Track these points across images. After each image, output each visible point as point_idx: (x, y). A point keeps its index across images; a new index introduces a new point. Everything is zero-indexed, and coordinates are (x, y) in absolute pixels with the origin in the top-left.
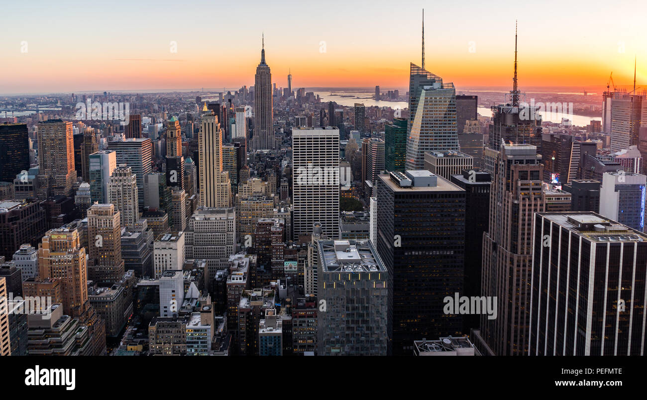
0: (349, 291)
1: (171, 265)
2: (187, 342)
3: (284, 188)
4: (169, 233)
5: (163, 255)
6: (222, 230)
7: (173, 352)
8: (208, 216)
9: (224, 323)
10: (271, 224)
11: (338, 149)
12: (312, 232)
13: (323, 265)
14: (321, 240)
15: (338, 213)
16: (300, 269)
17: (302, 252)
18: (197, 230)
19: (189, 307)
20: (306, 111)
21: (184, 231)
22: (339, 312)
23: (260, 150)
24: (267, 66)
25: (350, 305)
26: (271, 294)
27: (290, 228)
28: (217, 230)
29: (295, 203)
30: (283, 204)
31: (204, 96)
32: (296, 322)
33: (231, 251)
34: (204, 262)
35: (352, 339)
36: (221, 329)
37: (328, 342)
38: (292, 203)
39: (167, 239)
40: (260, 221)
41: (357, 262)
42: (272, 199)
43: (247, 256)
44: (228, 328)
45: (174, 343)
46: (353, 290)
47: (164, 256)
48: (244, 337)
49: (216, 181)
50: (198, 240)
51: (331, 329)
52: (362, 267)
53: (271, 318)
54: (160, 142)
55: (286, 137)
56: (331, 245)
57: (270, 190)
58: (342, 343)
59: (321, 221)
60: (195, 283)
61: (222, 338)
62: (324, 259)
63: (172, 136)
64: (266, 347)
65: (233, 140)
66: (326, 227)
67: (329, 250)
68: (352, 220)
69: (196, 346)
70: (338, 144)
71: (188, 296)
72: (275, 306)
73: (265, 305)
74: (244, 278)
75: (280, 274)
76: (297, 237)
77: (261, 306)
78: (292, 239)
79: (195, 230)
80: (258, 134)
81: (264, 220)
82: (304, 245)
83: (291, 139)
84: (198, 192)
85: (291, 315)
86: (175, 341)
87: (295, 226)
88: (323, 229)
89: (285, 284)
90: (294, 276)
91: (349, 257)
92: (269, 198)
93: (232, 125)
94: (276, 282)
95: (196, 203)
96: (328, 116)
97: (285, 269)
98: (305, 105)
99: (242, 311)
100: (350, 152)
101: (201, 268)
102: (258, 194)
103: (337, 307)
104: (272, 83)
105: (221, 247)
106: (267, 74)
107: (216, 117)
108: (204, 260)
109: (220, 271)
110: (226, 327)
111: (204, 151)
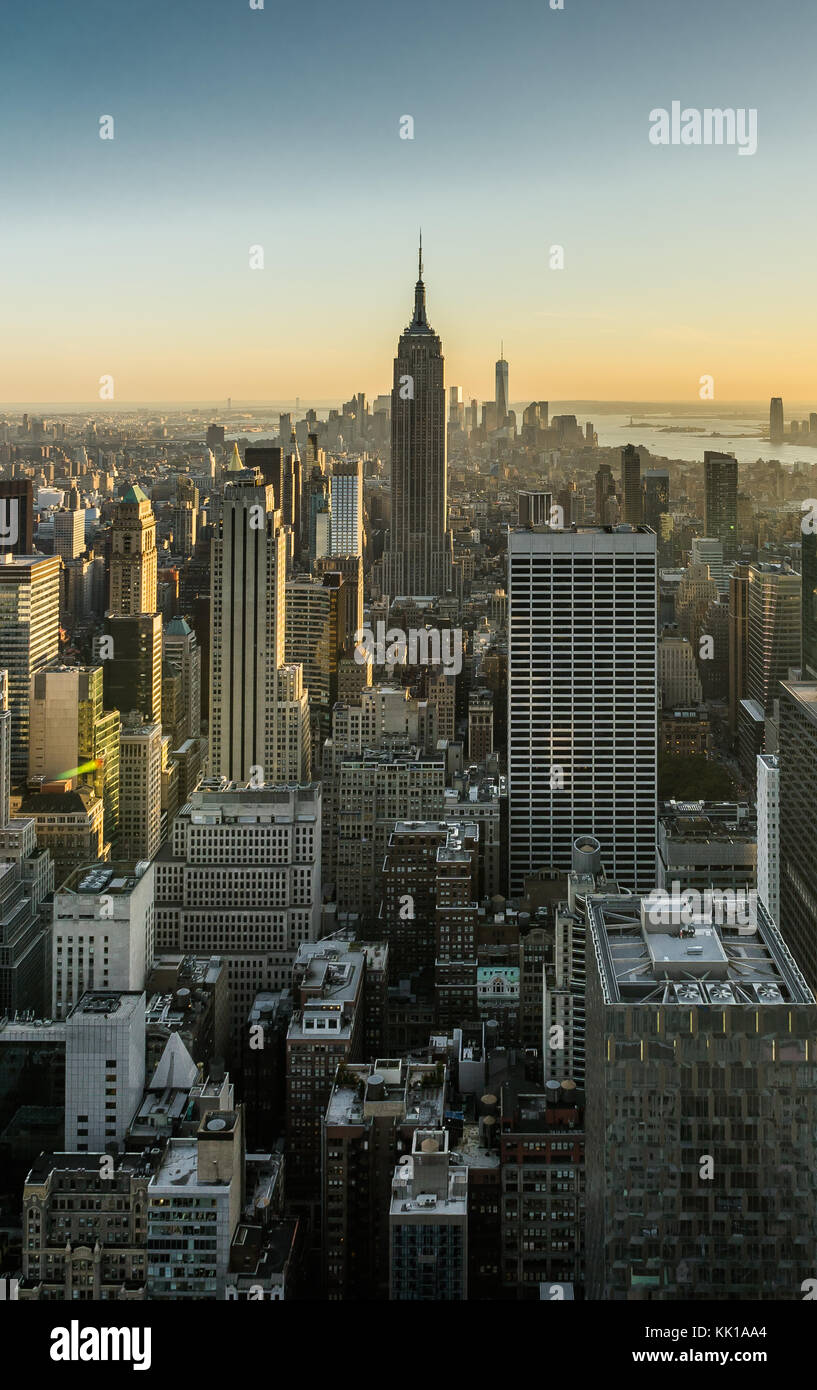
0: (690, 1070)
1: (106, 972)
2: (151, 1241)
3: (481, 720)
4: (106, 866)
5: (81, 939)
6: (277, 857)
7: (102, 1276)
8: (233, 810)
9: (273, 1178)
10: (436, 841)
11: (652, 597)
12: (569, 867)
13: (604, 981)
14: (599, 896)
15: (652, 805)
16: (531, 993)
17: (538, 936)
18: (196, 856)
19: (160, 1120)
20: (551, 474)
21: (154, 860)
22: (657, 1145)
23: (404, 598)
24: (432, 332)
25: (692, 1121)
26: (432, 1077)
27: (496, 854)
28: (259, 857)
29: (513, 770)
30: (474, 775)
31: (232, 423)
32: (513, 1176)
33: (303, 931)
34: (214, 965)
35: (702, 1240)
36: (264, 1198)
37: (622, 1249)
38: (504, 771)
39: (98, 885)
40: (402, 827)
41: (717, 974)
42: (439, 758)
43: (354, 948)
44: (288, 1195)
45: (107, 1246)
46: (703, 1067)
47: (86, 945)
48: (338, 1226)
49: (261, 695)
50: (198, 889)
51: (631, 1203)
52: (734, 990)
53: (430, 1161)
54: (86, 567)
55: (488, 556)
56: (630, 914)
57: (435, 729)
58: (669, 1254)
59: (598, 831)
60: (183, 1038)
61: (266, 1228)
62: (606, 957)
63: (127, 549)
64: (413, 1263)
65: (320, 565)
66: (615, 853)
67: (626, 931)
68: (698, 831)
69: (180, 1257)
70: (652, 579)
71: (158, 1081)
72: (445, 1120)
73: (412, 1117)
74: (345, 1023)
75: (462, 1012)
76: (520, 885)
77: (400, 1120)
78: (504, 893)
79: (189, 857)
80: (400, 546)
81: (413, 827)
82: (542, 911)
83: (503, 563)
84: (204, 731)
85: (498, 1154)
86: (111, 1240)
87: (514, 849)
88: (604, 858)
89: (479, 1045)
90: (510, 1016)
91: (690, 953)
92: (431, 754)
93: (319, 516)
94: (450, 1037)
95: (197, 766)
96: (619, 489)
97: (480, 994)
98: (551, 456)
99: (336, 1137)
100: (691, 605)
101: (206, 986)
102: (395, 741)
103: (650, 1126)
104: (447, 386)
105: (272, 914)
106: (431, 357)
107: (270, 490)
108: (215, 958)
109: (268, 995)
110: (282, 1191)
111: (226, 599)
